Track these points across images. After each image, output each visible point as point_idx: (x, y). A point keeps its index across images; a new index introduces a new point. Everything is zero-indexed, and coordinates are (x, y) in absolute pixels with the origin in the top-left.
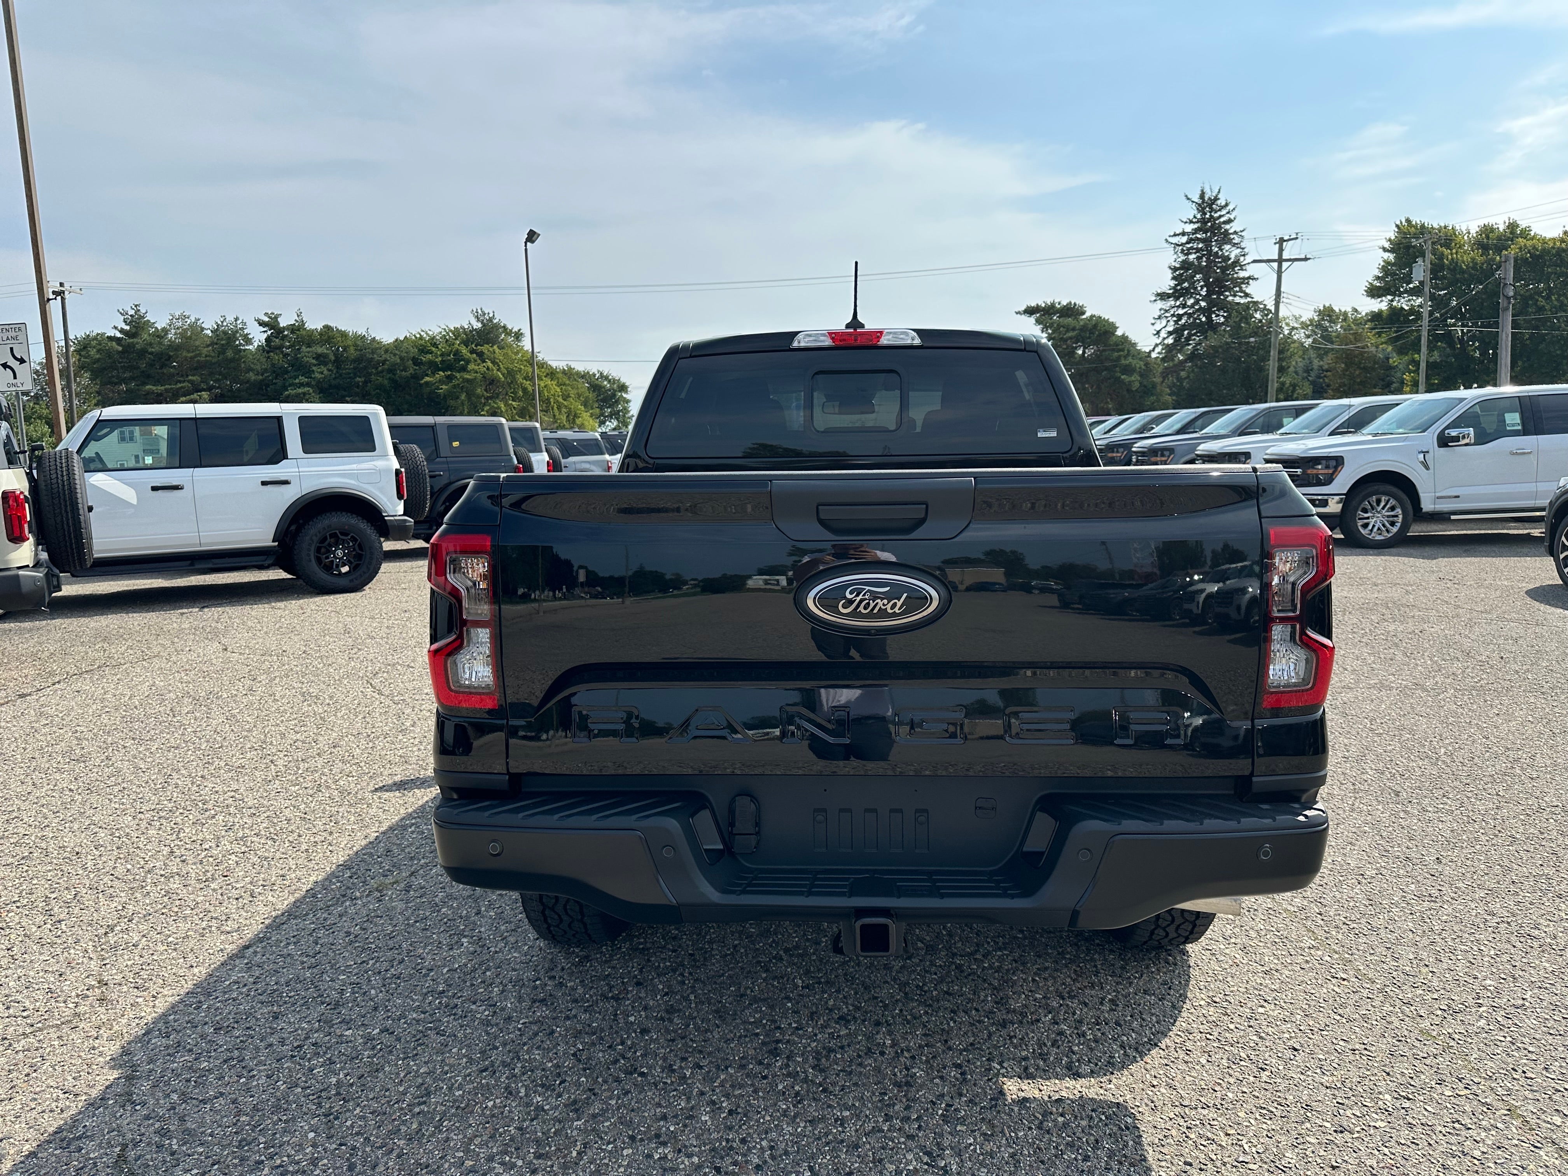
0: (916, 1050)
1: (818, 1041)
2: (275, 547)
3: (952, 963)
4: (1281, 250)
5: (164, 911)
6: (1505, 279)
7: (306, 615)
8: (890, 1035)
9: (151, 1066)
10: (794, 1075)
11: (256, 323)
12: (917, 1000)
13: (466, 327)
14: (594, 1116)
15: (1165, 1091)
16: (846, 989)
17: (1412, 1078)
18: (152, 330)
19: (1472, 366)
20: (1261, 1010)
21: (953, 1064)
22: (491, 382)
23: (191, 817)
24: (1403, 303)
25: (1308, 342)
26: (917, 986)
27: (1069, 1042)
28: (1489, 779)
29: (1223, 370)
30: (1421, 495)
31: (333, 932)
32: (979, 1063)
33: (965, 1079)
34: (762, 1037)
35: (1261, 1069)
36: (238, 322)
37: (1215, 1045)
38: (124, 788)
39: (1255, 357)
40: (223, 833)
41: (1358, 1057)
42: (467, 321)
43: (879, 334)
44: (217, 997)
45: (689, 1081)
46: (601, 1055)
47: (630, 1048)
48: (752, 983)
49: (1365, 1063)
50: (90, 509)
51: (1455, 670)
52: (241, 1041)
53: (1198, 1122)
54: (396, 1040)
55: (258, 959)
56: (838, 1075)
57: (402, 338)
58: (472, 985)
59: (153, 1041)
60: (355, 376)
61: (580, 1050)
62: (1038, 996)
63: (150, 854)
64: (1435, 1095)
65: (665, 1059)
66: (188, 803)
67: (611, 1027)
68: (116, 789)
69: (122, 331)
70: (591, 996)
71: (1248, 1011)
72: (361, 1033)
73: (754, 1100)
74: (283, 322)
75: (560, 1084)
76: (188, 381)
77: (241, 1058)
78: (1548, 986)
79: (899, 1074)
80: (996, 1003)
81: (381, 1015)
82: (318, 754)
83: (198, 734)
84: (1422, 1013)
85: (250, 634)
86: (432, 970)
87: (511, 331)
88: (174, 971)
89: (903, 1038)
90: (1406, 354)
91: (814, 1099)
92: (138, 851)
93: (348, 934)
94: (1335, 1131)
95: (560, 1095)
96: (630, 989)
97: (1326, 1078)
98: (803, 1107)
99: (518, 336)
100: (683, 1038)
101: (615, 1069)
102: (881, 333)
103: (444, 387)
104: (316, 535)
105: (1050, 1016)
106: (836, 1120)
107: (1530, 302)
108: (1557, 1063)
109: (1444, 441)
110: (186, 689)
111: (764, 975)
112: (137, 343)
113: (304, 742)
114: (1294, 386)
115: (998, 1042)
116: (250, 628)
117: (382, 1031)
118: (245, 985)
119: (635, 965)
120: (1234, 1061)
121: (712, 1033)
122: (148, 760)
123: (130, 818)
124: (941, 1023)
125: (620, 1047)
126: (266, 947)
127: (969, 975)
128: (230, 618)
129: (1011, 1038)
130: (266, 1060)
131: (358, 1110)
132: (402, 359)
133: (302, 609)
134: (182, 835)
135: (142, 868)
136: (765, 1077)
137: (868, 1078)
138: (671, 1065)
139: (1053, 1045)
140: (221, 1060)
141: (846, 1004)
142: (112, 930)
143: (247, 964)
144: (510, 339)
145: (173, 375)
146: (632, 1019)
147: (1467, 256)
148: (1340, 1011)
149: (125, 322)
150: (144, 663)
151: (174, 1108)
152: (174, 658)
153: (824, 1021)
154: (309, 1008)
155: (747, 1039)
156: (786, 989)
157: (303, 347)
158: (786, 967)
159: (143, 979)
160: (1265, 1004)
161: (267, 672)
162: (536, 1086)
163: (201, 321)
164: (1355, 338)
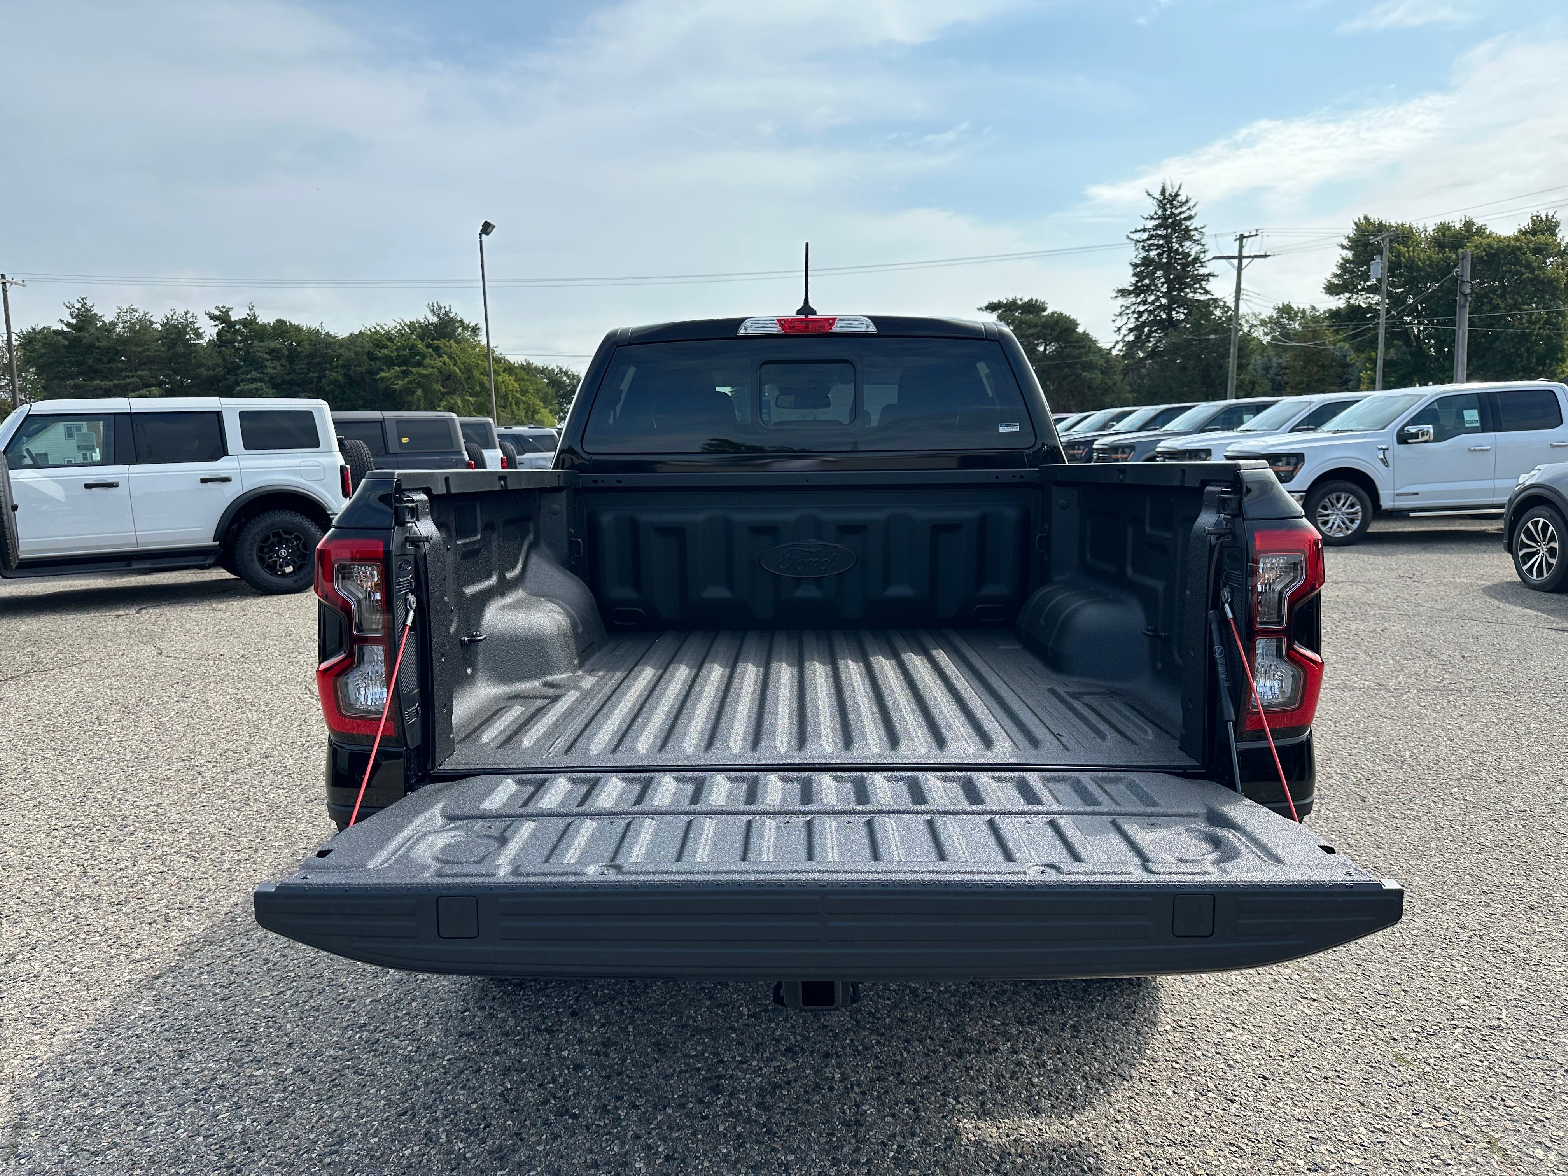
0: (867, 1085)
1: (763, 1076)
2: (216, 546)
3: (907, 986)
4: (1241, 247)
5: (70, 938)
6: (1462, 276)
7: (247, 617)
8: (840, 1068)
9: (42, 1113)
10: (736, 1114)
11: (207, 316)
12: (868, 1029)
13: (422, 321)
14: (520, 1165)
15: (1129, 1127)
16: (794, 1018)
17: (1387, 1108)
18: (99, 324)
19: (1428, 364)
20: (1229, 1035)
21: (906, 1100)
22: (447, 378)
23: (108, 834)
24: (1361, 300)
25: (1266, 340)
26: (870, 1013)
27: (1028, 1073)
28: (1456, 783)
29: (1183, 368)
30: (1381, 492)
31: (251, 960)
32: (933, 1099)
33: (918, 1117)
34: (703, 1072)
35: (1231, 1100)
36: (189, 316)
37: (1182, 1074)
38: (40, 803)
39: (1215, 355)
40: (141, 851)
41: (1331, 1086)
42: (423, 315)
43: (831, 321)
44: (120, 1034)
45: (624, 1123)
46: (530, 1094)
47: (562, 1086)
48: (695, 1012)
49: (1338, 1092)
50: (15, 508)
51: (1417, 669)
52: (142, 1084)
53: (1164, 1162)
54: (310, 1081)
55: (167, 990)
56: (783, 1114)
57: (357, 333)
58: (396, 1017)
59: (46, 1085)
60: (309, 371)
61: (507, 1089)
62: (996, 1022)
63: (61, 875)
64: (1412, 1127)
65: (599, 1098)
66: (106, 818)
67: (543, 1063)
68: (31, 804)
69: (68, 325)
70: (523, 1029)
71: (1215, 1036)
72: (272, 1073)
73: (693, 1143)
74: (234, 317)
75: (484, 1128)
76: (138, 377)
77: (140, 1103)
78: (1524, 1004)
79: (848, 1112)
80: (952, 1030)
81: (296, 1051)
82: (249, 765)
83: (124, 744)
84: (1395, 1035)
85: (188, 637)
86: (353, 1001)
87: (468, 325)
88: (75, 1005)
89: (853, 1071)
90: (1363, 352)
91: (757, 1142)
92: (48, 872)
93: (267, 961)
94: (1309, 1169)
95: (484, 1141)
96: (565, 1020)
97: (1298, 1110)
98: (745, 1151)
99: (475, 330)
100: (619, 1074)
101: (545, 1110)
102: (834, 320)
103: (401, 383)
104: (258, 534)
105: (1009, 1045)
106: (780, 1166)
107: (1485, 300)
108: (1536, 1090)
109: (1403, 438)
110: (115, 695)
111: (708, 1003)
112: (85, 337)
113: (235, 752)
114: (1253, 383)
115: (954, 1073)
116: (188, 631)
117: (295, 1071)
118: (151, 1020)
119: (571, 993)
120: (1202, 1091)
121: (650, 1068)
122: (69, 772)
123: (43, 836)
124: (894, 1054)
125: (551, 1085)
126: (177, 977)
127: (924, 1000)
128: (167, 620)
129: (967, 1069)
130: (167, 1106)
131: (264, 1161)
132: (357, 353)
133: (244, 611)
134: (97, 853)
135: (52, 890)
136: (705, 1118)
137: (815, 1117)
138: (605, 1106)
139: (1011, 1078)
140: (119, 1106)
141: (794, 1034)
142: (13, 959)
143: (155, 996)
144: (467, 334)
145: (121, 370)
146: (565, 1053)
147: (1424, 254)
148: (1311, 1035)
149: (72, 315)
150: (74, 668)
151: (62, 1162)
152: (105, 663)
153: (770, 1053)
154: (218, 1045)
155: (688, 1075)
156: (730, 1018)
157: (256, 342)
158: (732, 993)
159: (41, 1015)
160: (1233, 1028)
161: (202, 677)
162: (458, 1131)
163: (150, 315)
164: (1313, 336)
